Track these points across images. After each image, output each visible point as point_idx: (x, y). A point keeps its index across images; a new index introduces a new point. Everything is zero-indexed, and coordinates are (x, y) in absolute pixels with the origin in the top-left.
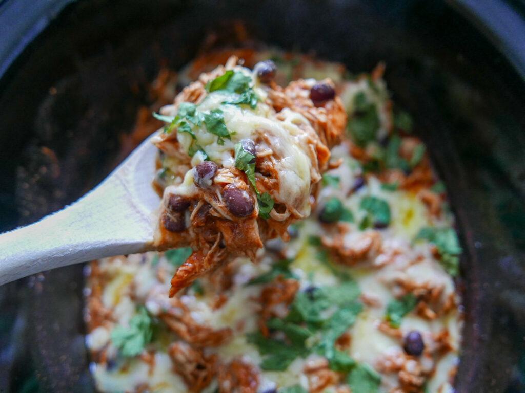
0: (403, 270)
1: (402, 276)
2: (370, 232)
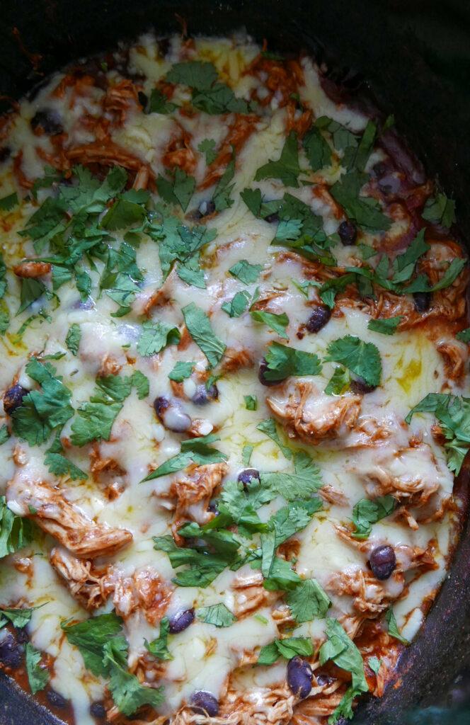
2: (349, 397)
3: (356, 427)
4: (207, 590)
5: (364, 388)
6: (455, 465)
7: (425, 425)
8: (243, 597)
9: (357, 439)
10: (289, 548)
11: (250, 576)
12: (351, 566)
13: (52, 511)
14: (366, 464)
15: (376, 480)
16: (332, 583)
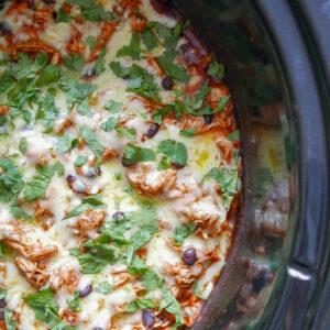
0: (188, 205)
1: (187, 210)
2: (170, 171)
3: (173, 187)
4: (98, 275)
5: (178, 167)
6: (227, 206)
7: (211, 185)
8: (117, 278)
9: (174, 193)
10: (141, 252)
11: (120, 267)
12: (173, 260)
13: (15, 237)
14: (180, 206)
15: (185, 214)
16: (164, 269)
